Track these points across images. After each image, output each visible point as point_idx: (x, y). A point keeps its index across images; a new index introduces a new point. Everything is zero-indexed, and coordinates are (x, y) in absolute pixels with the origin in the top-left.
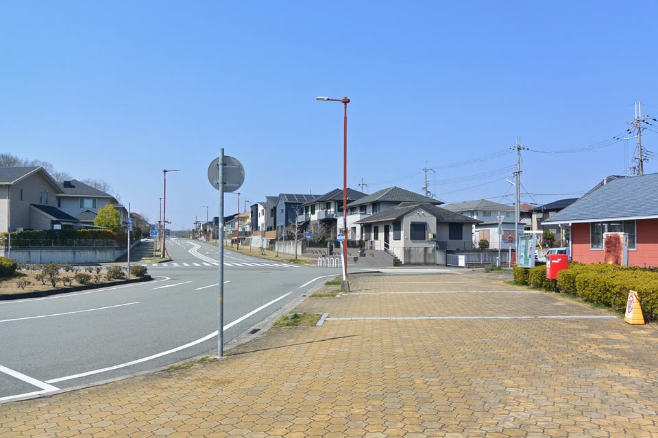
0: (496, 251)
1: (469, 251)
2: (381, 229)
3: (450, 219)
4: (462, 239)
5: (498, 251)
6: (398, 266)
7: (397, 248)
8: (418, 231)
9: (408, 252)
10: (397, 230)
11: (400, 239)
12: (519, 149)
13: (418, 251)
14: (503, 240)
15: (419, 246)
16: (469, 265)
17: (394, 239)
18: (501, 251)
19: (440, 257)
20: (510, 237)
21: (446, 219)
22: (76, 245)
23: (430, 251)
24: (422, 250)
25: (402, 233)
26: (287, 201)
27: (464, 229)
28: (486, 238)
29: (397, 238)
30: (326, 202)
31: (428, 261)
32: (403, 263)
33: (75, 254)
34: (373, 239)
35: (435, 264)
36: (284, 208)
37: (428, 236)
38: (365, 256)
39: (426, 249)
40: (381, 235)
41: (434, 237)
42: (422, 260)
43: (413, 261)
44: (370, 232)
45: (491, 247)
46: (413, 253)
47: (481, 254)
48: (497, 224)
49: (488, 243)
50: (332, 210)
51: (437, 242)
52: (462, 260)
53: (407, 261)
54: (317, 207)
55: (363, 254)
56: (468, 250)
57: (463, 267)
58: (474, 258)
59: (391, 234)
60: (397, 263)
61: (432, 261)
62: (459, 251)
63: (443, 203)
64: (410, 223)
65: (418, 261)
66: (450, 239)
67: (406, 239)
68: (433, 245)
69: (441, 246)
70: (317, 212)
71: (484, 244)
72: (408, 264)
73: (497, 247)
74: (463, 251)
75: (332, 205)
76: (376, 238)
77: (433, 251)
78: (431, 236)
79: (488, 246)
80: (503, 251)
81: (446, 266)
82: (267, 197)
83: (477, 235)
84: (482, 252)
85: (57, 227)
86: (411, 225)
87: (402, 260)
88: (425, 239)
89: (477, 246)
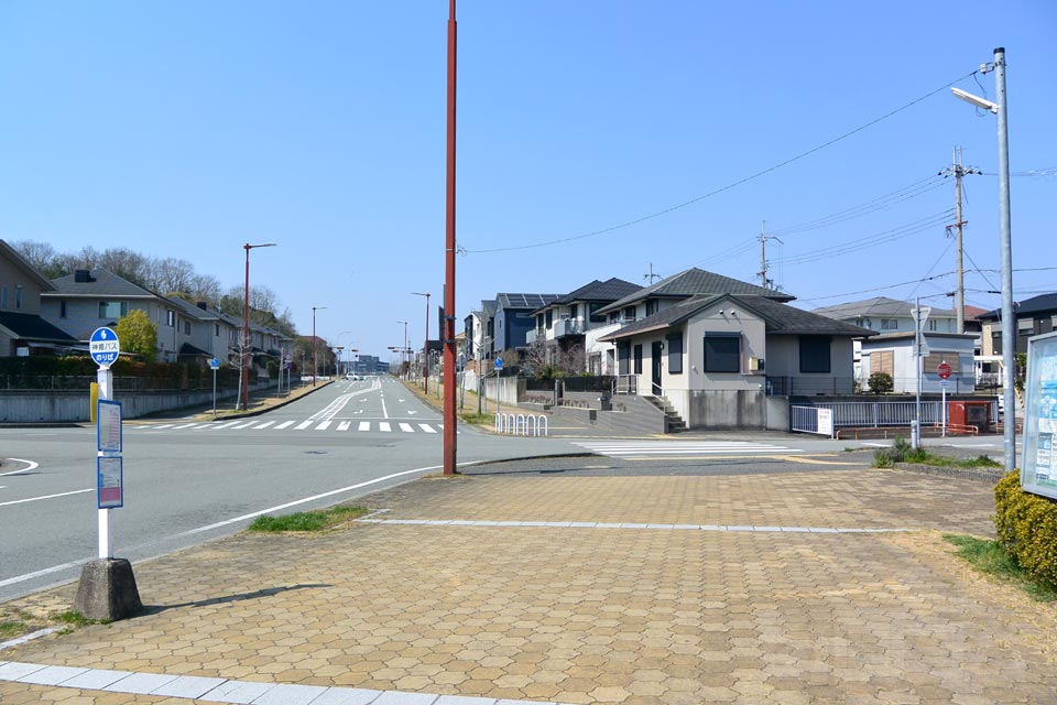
0: (909, 398)
1: (845, 399)
2: (647, 350)
3: (801, 328)
4: (829, 372)
5: (914, 398)
6: (677, 432)
7: (677, 393)
8: (723, 353)
9: (698, 401)
10: (676, 352)
11: (681, 372)
12: (959, 173)
13: (722, 400)
14: (924, 372)
15: (726, 387)
16: (842, 430)
17: (671, 373)
18: (921, 399)
19: (774, 413)
20: (944, 366)
21: (791, 328)
22: (55, 387)
23: (751, 398)
24: (731, 396)
25: (686, 357)
26: (509, 305)
27: (835, 349)
28: (886, 369)
29: (676, 370)
30: (569, 304)
31: (746, 420)
32: (688, 426)
33: (53, 403)
34: (632, 373)
35: (762, 429)
36: (503, 319)
37: (746, 364)
38: (611, 409)
39: (741, 394)
40: (647, 363)
41: (761, 366)
42: (731, 420)
43: (710, 421)
44: (628, 357)
45: (898, 389)
46: (711, 404)
47: (875, 405)
48: (913, 338)
49: (890, 379)
50: (580, 318)
51: (768, 378)
52: (825, 420)
53: (697, 421)
54: (555, 315)
55: (607, 406)
56: (843, 395)
57: (830, 437)
58: (857, 413)
59: (665, 360)
60: (673, 426)
61: (756, 421)
62: (823, 399)
63: (793, 298)
64: (703, 335)
65: (722, 421)
66: (801, 371)
67: (694, 371)
68: (757, 386)
69: (777, 386)
70: (554, 322)
71: (882, 383)
72: (700, 428)
73: (913, 389)
74: (830, 399)
75: (580, 310)
76: (639, 370)
77: (759, 398)
78: (752, 365)
79: (892, 385)
80: (925, 397)
81: (790, 432)
82: (483, 302)
83: (864, 363)
84: (876, 400)
85: (23, 352)
86: (705, 339)
87: (685, 418)
88: (738, 371)
89: (866, 388)
